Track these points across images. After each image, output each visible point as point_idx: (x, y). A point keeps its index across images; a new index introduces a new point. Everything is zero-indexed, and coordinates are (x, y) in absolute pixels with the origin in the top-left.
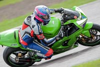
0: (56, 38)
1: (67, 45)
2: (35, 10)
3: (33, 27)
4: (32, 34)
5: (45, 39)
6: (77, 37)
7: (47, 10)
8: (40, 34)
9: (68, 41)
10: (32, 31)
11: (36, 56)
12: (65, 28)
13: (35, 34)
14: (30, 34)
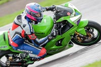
0: (48, 38)
1: (61, 45)
3: (24, 27)
4: (23, 34)
5: (37, 39)
6: (71, 36)
9: (62, 40)
10: (23, 31)
11: (28, 57)
12: (57, 26)
13: (26, 35)
14: (21, 35)
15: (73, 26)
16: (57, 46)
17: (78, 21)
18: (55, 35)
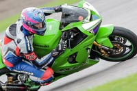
1: (76, 62)
2: (22, 16)
4: (17, 52)
7: (40, 14)
8: (30, 52)
10: (17, 48)
11: (29, 80)
12: (65, 36)
15: (87, 36)
16: (70, 63)
17: (94, 29)
18: (60, 49)
